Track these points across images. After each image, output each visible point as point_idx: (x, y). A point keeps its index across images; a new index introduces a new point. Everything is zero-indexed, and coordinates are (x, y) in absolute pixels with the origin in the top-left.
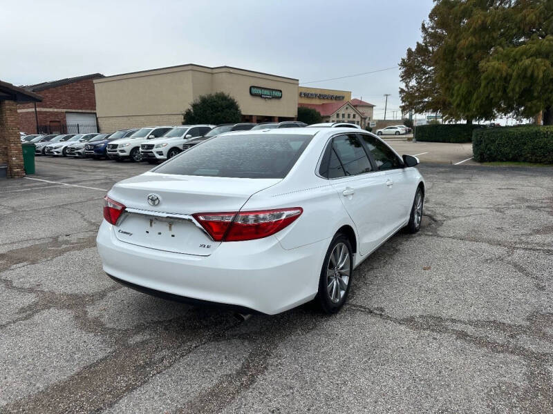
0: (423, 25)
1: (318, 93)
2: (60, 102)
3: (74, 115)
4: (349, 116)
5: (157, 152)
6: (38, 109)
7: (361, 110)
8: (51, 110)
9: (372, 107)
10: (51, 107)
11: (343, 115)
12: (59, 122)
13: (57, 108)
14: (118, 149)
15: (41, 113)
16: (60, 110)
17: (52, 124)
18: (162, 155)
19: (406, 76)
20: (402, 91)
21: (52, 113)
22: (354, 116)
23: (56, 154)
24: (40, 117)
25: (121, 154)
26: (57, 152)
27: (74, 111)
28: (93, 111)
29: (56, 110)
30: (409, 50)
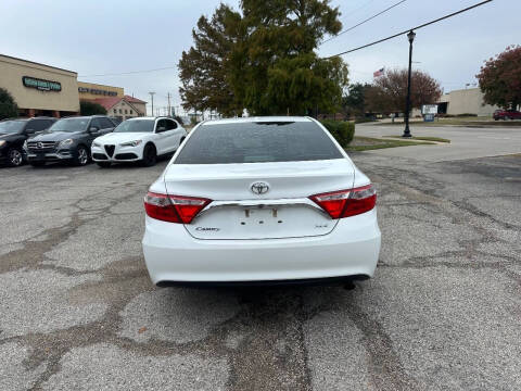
0: (194, 32)
1: (90, 87)
4: (126, 111)
7: (137, 106)
9: (144, 103)
11: (120, 111)
19: (185, 76)
20: (181, 90)
22: (131, 112)
30: (184, 53)
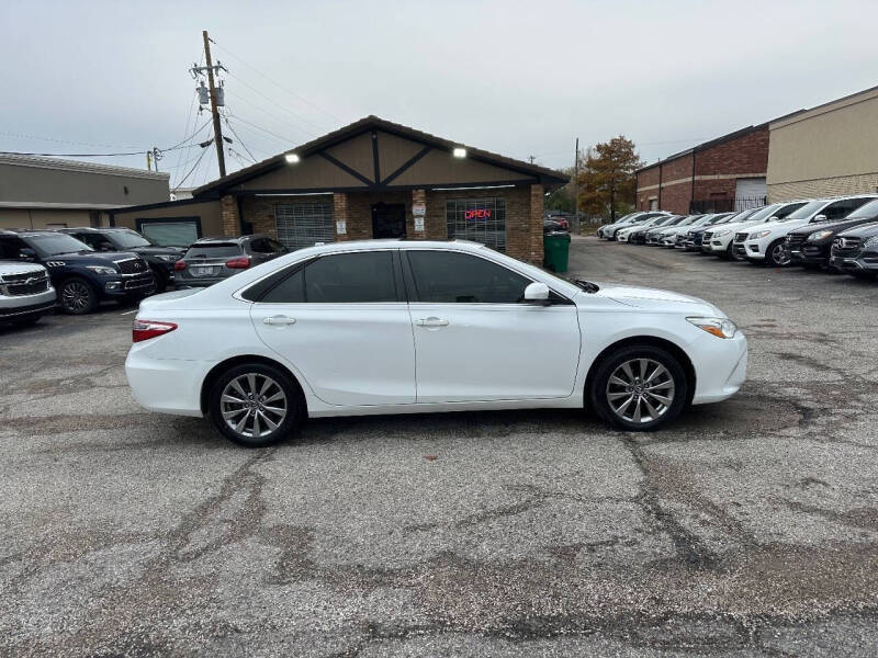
2: (731, 165)
3: (750, 183)
5: (751, 246)
6: (697, 178)
8: (716, 177)
10: (715, 174)
12: (725, 194)
13: (723, 174)
14: (713, 239)
15: (699, 183)
16: (728, 177)
17: (714, 198)
18: (757, 251)
21: (714, 183)
23: (667, 244)
24: (699, 188)
25: (715, 247)
26: (669, 242)
27: (751, 175)
28: (761, 175)
29: (722, 177)
